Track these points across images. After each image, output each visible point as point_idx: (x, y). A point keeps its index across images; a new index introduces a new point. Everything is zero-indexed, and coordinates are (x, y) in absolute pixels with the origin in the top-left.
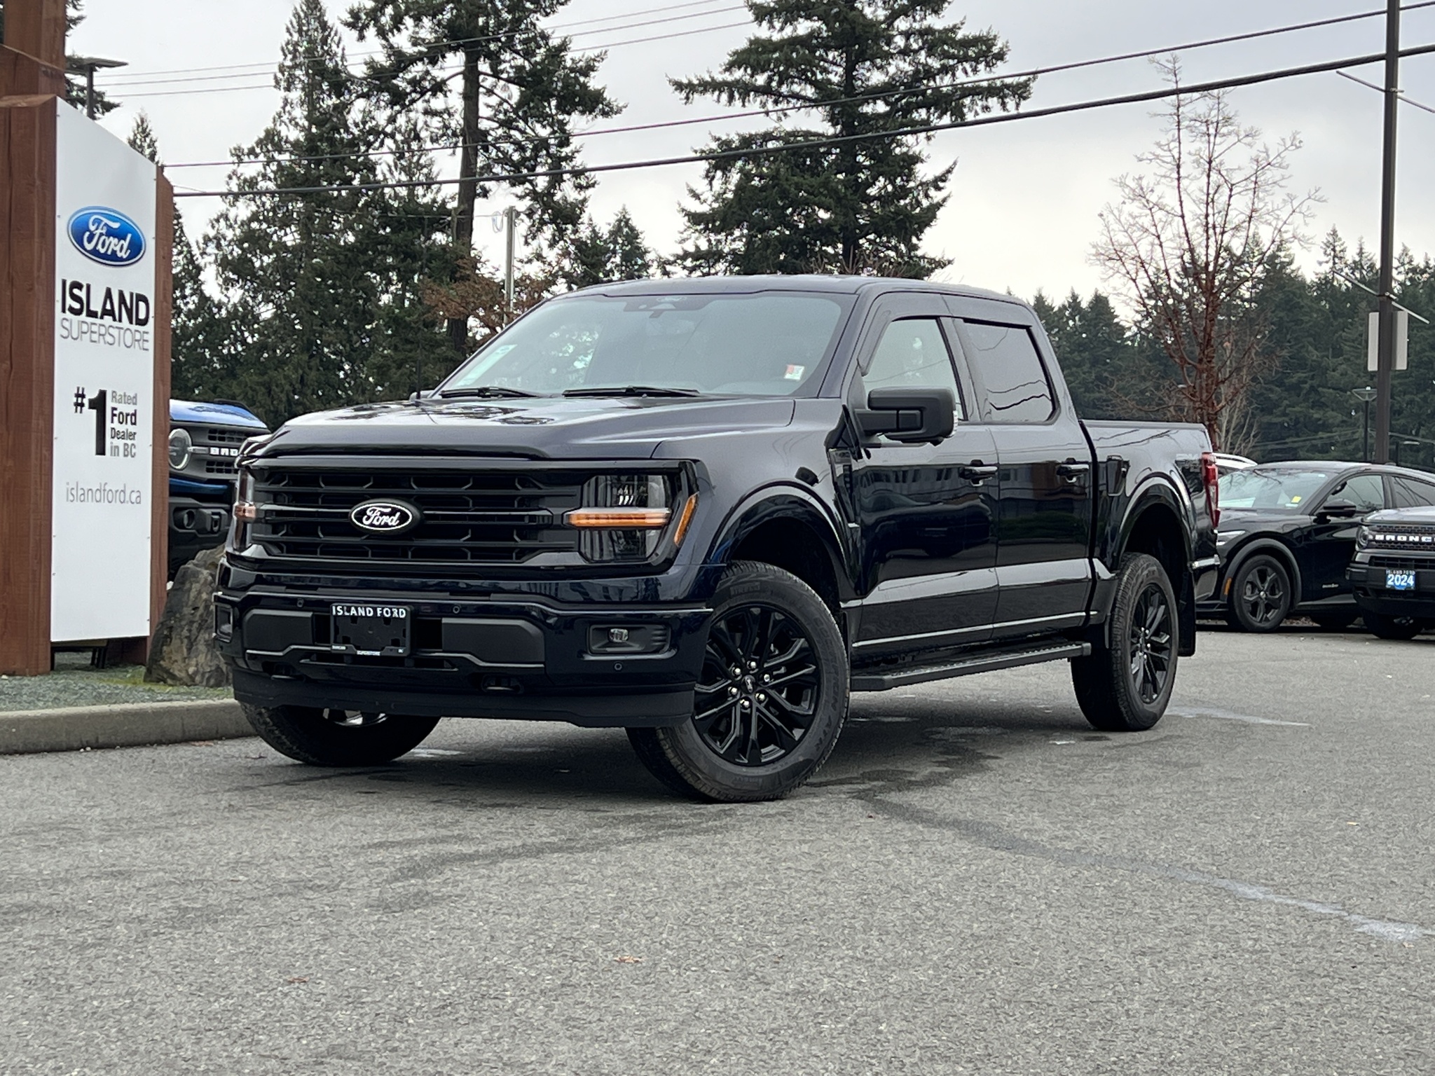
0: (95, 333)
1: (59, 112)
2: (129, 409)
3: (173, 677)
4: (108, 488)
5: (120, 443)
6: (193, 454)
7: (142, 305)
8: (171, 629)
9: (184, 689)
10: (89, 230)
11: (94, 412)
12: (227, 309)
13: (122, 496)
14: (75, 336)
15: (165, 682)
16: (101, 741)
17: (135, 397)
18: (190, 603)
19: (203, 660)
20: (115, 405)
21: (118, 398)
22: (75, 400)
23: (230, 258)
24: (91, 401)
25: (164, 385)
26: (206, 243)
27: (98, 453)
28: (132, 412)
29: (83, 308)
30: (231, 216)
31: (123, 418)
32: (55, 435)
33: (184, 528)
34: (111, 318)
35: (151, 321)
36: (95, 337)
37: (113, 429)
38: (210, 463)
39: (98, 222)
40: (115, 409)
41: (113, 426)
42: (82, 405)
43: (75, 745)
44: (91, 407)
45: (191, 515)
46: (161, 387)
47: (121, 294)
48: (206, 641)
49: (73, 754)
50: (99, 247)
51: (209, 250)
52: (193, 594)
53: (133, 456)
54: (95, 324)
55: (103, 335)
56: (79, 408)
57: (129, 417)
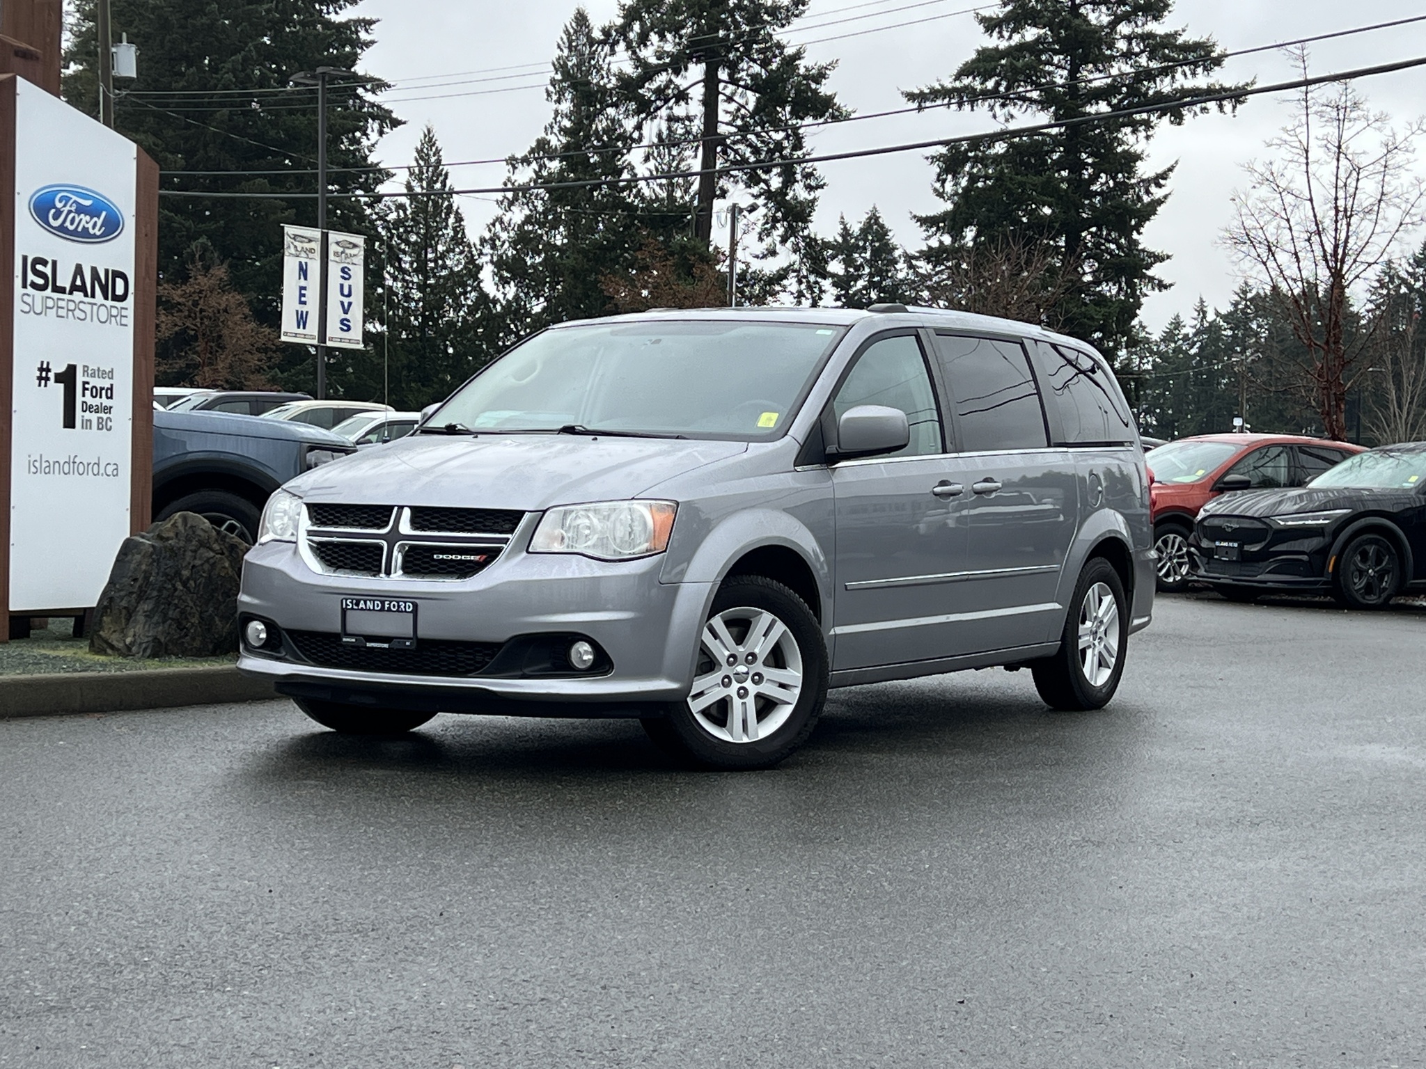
0: (62, 308)
1: (18, 90)
2: (106, 383)
3: (112, 647)
4: (77, 460)
5: (93, 417)
7: (120, 282)
8: (111, 599)
9: (120, 660)
10: (54, 207)
11: (61, 386)
12: (501, 305)
13: (94, 468)
14: (38, 311)
15: (105, 652)
17: (112, 371)
19: (139, 631)
20: (86, 379)
21: (90, 372)
22: (38, 374)
23: (504, 257)
24: (57, 375)
25: (146, 359)
26: (482, 245)
27: (65, 426)
28: (107, 386)
29: (49, 283)
30: (506, 219)
31: (97, 392)
32: (14, 407)
34: (81, 294)
35: (131, 298)
36: (61, 312)
37: (84, 402)
39: (66, 199)
40: (88, 383)
41: (84, 399)
42: (47, 379)
44: (57, 381)
46: (144, 362)
47: (94, 270)
48: (144, 611)
50: (68, 224)
51: (484, 251)
53: (109, 430)
54: (63, 300)
55: (73, 311)
56: (43, 382)
57: (104, 392)
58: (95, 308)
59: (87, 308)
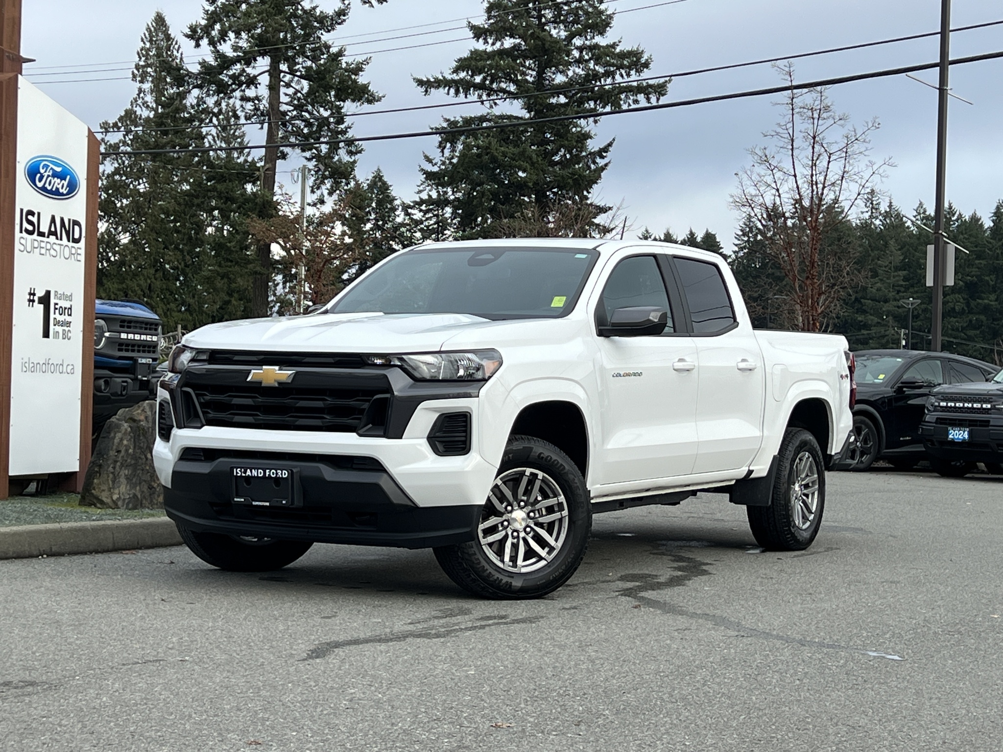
0: (43, 248)
1: (19, 85)
2: (67, 304)
3: (102, 502)
4: (51, 362)
5: (60, 329)
6: (107, 338)
7: (76, 228)
8: (100, 466)
9: (110, 511)
10: (40, 173)
11: (42, 306)
13: (61, 368)
14: (29, 250)
15: (95, 506)
16: (53, 550)
17: (71, 295)
18: (114, 447)
19: (123, 490)
20: (57, 301)
21: (59, 296)
22: (28, 297)
24: (39, 298)
25: (91, 287)
27: (44, 336)
28: (68, 306)
29: (34, 230)
31: (62, 311)
32: (15, 321)
33: (101, 392)
34: (54, 237)
35: (83, 240)
36: (43, 251)
37: (55, 319)
38: (121, 344)
39: (46, 166)
40: (56, 304)
41: (55, 316)
42: (33, 301)
43: (35, 553)
44: (40, 303)
45: (106, 383)
46: (90, 289)
47: (62, 220)
48: (125, 475)
49: (34, 560)
50: (47, 185)
52: (116, 441)
53: (69, 339)
54: (43, 242)
55: (49, 250)
56: (31, 303)
57: (66, 311)
58: (62, 247)
59: (57, 247)
